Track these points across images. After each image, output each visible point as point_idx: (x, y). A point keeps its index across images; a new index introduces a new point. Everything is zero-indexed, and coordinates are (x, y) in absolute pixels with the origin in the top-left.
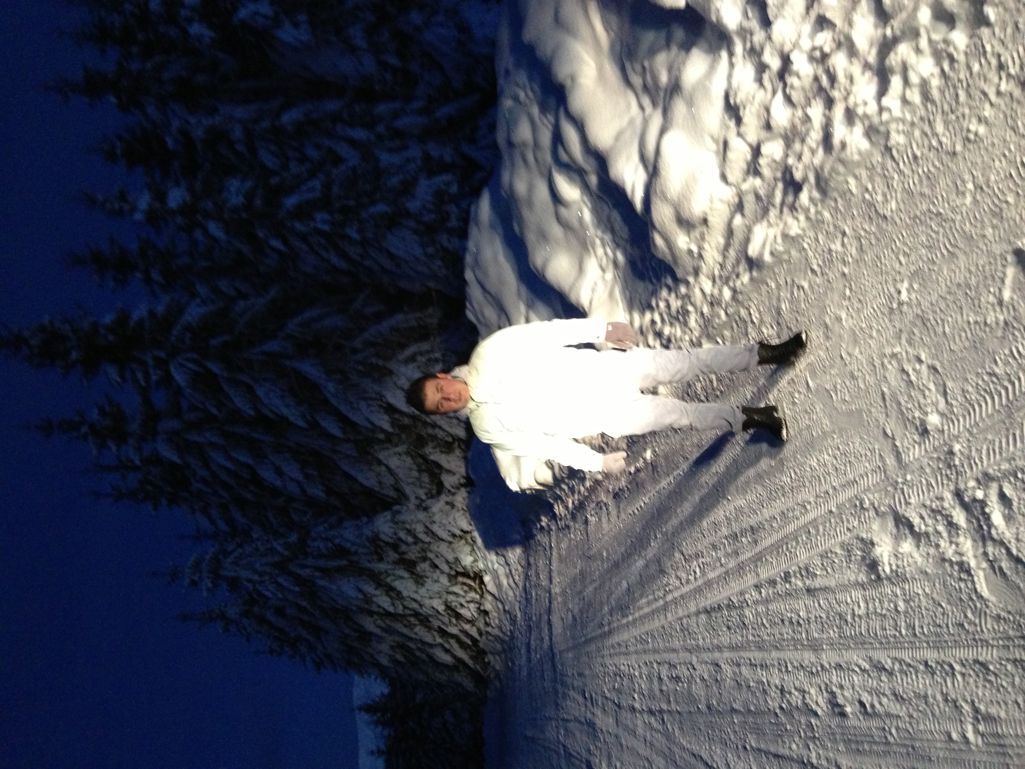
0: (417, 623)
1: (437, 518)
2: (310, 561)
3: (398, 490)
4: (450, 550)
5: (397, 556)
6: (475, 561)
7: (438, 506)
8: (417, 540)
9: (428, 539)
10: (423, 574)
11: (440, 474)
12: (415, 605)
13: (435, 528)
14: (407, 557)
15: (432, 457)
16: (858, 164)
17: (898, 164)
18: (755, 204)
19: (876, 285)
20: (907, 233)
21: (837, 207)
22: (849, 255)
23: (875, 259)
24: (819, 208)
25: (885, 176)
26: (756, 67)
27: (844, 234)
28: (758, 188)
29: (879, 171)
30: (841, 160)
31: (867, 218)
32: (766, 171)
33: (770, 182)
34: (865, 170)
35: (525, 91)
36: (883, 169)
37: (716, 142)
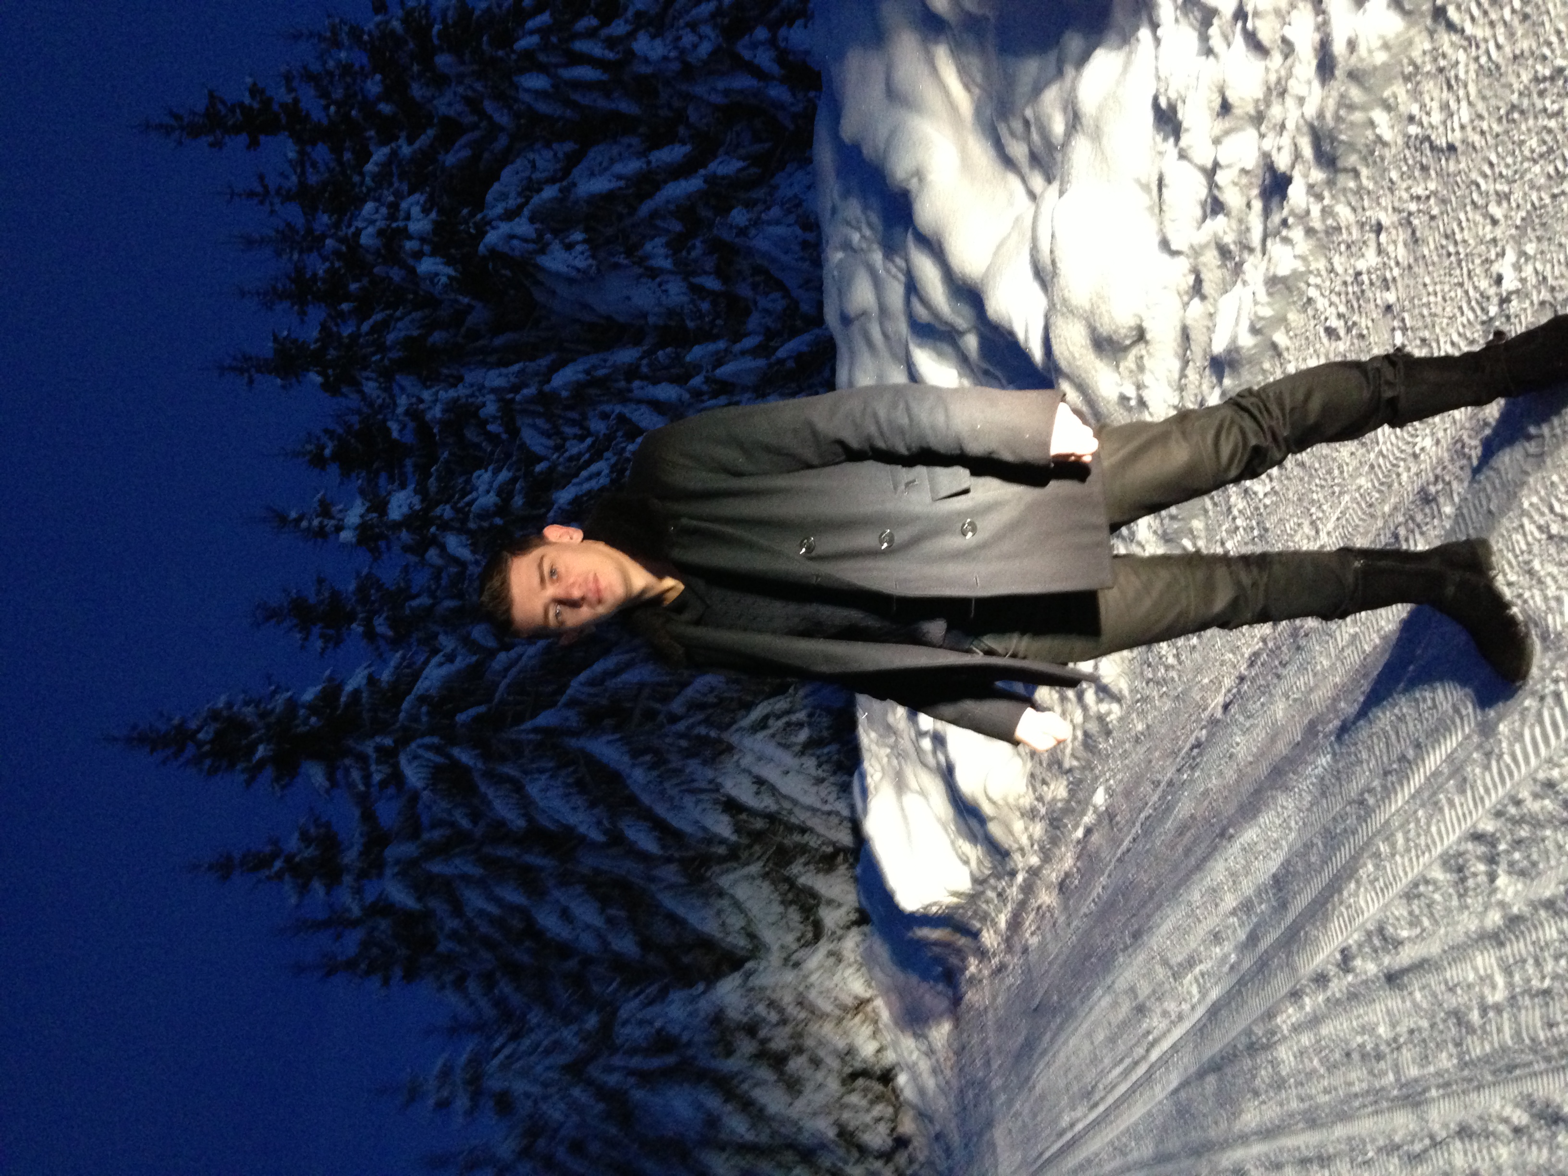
0: (796, 1160)
1: (815, 978)
2: (617, 1060)
3: (752, 936)
4: (839, 1033)
5: (754, 1046)
6: (882, 1049)
7: (816, 959)
8: (785, 1018)
9: (802, 1015)
10: (799, 1074)
11: (817, 906)
12: (789, 1129)
13: (813, 995)
14: (771, 1046)
15: (802, 880)
16: (1387, 73)
17: (1463, 31)
18: (1219, 267)
19: (1453, 294)
20: (1498, 154)
21: (1360, 187)
22: (1392, 263)
23: (1444, 242)
24: (1326, 202)
25: (1441, 70)
26: (1197, 25)
27: (1379, 228)
28: (1221, 234)
29: (1428, 67)
30: (1353, 76)
31: (1417, 173)
32: (1232, 197)
33: (1241, 211)
34: (1401, 81)
35: (859, 229)
36: (1435, 60)
37: (1146, 188)
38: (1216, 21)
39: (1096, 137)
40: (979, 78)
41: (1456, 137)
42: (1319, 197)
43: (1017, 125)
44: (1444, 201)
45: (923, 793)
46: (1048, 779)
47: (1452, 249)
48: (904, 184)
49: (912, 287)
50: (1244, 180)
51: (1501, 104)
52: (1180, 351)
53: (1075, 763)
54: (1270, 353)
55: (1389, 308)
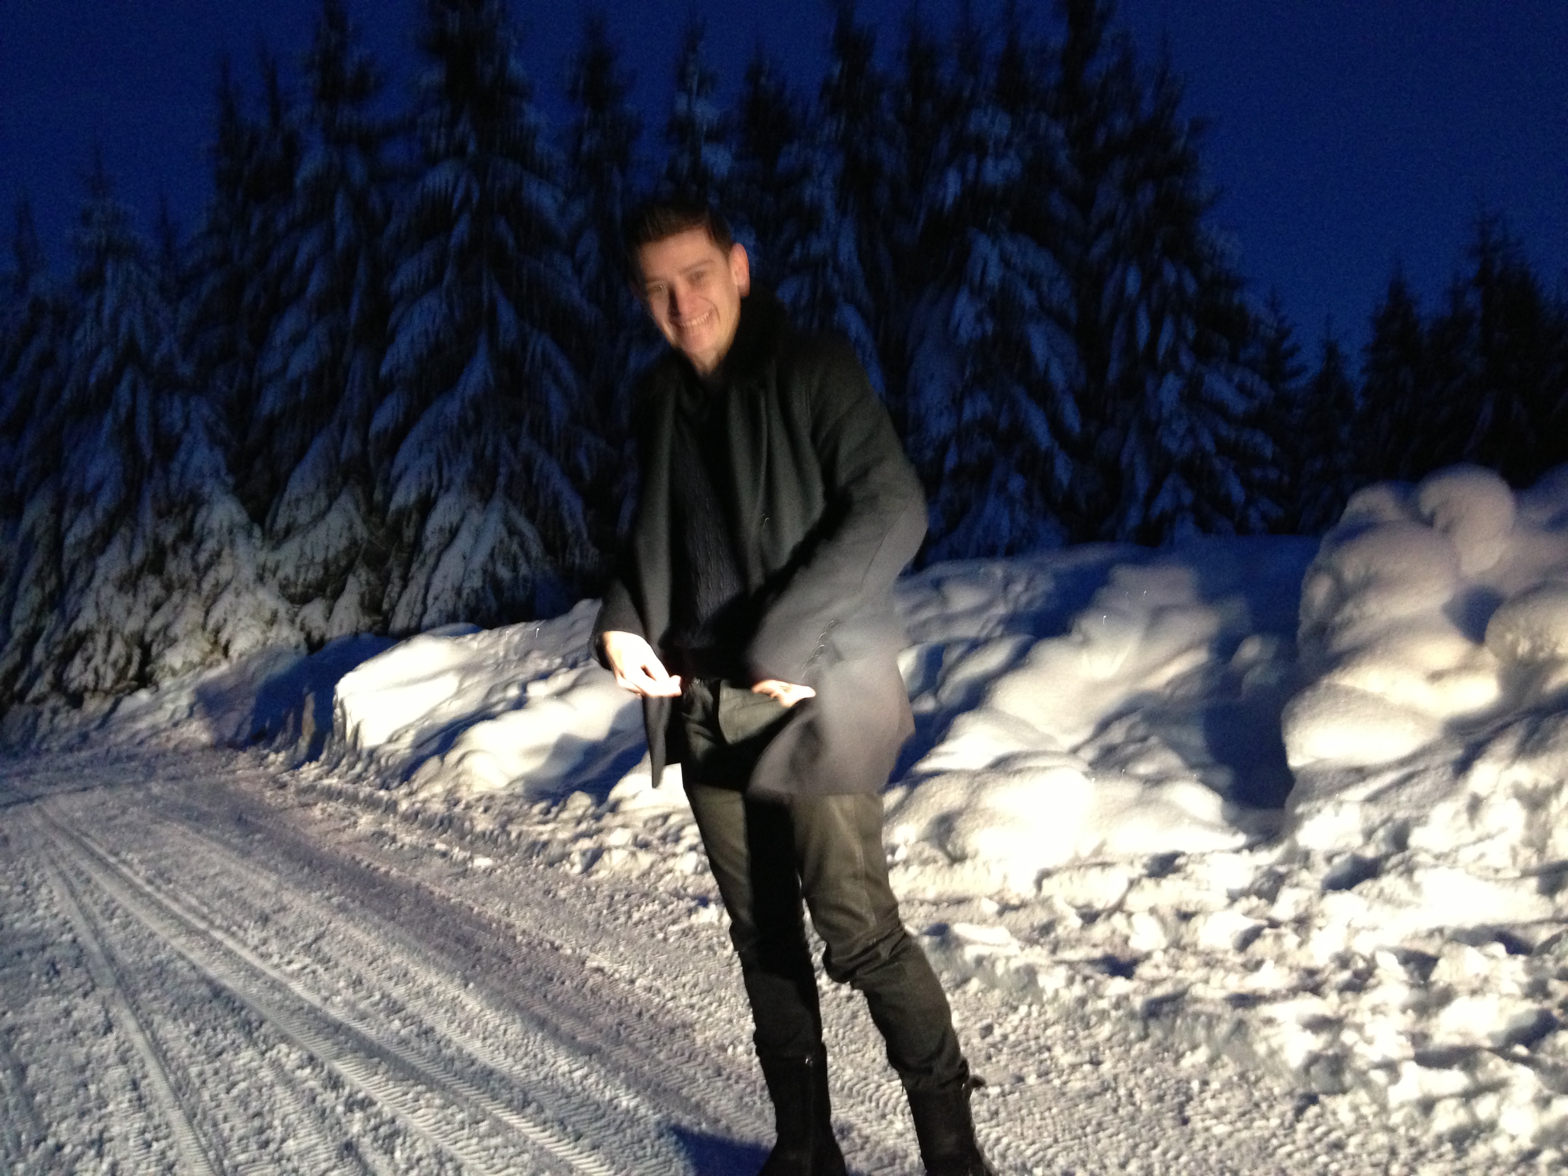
0: (47, 590)
1: (247, 599)
2: (144, 400)
3: (288, 532)
4: (189, 627)
5: (169, 540)
6: (174, 673)
7: (268, 598)
8: (201, 572)
9: (206, 586)
10: (141, 588)
11: (324, 596)
12: (80, 581)
13: (227, 599)
14: (170, 556)
15: (351, 581)
16: (1246, 1056)
17: (1298, 1121)
18: (1032, 926)
19: (1046, 1134)
20: (1188, 1163)
21: (1131, 1044)
22: (1064, 1078)
23: (1094, 1122)
24: (1114, 1013)
25: (1257, 1105)
26: (1257, 885)
27: (1096, 1063)
28: (1066, 923)
29: (1257, 1094)
30: (1240, 1026)
31: (1154, 1092)
32: (1100, 930)
33: (1089, 939)
34: (1239, 1070)
35: (1026, 590)
36: (1265, 1099)
37: (1098, 852)
38: (1263, 902)
39: (1141, 802)
40: (1180, 692)
41: (1197, 1123)
42: (1117, 1006)
43: (1140, 732)
44: (1133, 1119)
45: (459, 693)
46: (490, 812)
47: (1089, 1130)
48: (1075, 629)
49: (975, 646)
50: (1117, 940)
51: (1236, 1161)
52: (944, 897)
53: (514, 835)
54: (958, 978)
55: (1020, 1079)
